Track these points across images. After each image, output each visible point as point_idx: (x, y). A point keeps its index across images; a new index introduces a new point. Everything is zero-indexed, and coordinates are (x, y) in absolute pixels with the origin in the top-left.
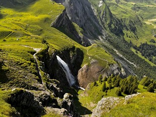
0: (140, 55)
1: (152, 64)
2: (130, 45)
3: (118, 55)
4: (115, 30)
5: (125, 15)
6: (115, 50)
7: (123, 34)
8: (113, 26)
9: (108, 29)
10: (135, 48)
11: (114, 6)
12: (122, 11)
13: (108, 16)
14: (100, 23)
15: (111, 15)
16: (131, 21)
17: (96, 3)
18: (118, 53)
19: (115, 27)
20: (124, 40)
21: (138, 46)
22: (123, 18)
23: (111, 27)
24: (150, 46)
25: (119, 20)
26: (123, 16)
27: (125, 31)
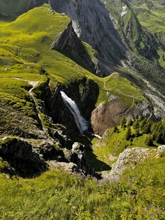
3: (149, 89)
4: (146, 51)
5: (161, 27)
6: (145, 81)
7: (158, 57)
8: (142, 45)
9: (136, 49)
11: (145, 13)
12: (156, 21)
13: (135, 29)
14: (123, 40)
15: (139, 27)
17: (117, 9)
18: (149, 86)
19: (146, 46)
20: (159, 66)
22: (158, 31)
23: (140, 46)
25: (151, 35)
26: (158, 29)
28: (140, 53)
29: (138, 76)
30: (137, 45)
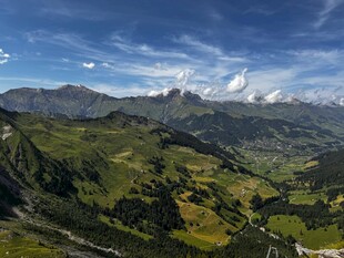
0: (119, 225)
1: (147, 237)
2: (96, 209)
10: (106, 213)
16: (84, 162)
21: (111, 207)
24: (132, 201)
27: (77, 184)
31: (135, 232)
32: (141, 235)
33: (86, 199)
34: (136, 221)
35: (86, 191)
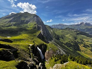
0: (66, 46)
1: (71, 50)
2: (62, 43)
10: (64, 44)
11: (56, 31)
12: (58, 33)
13: (54, 34)
14: (52, 36)
15: (55, 34)
16: (61, 36)
17: (50, 30)
18: (59, 46)
21: (65, 43)
24: (69, 43)
25: (58, 35)
27: (60, 39)
28: (56, 38)
29: (56, 44)
30: (55, 37)
31: (69, 48)
32: (70, 49)
33: (61, 41)
34: (69, 47)
35: (61, 40)
